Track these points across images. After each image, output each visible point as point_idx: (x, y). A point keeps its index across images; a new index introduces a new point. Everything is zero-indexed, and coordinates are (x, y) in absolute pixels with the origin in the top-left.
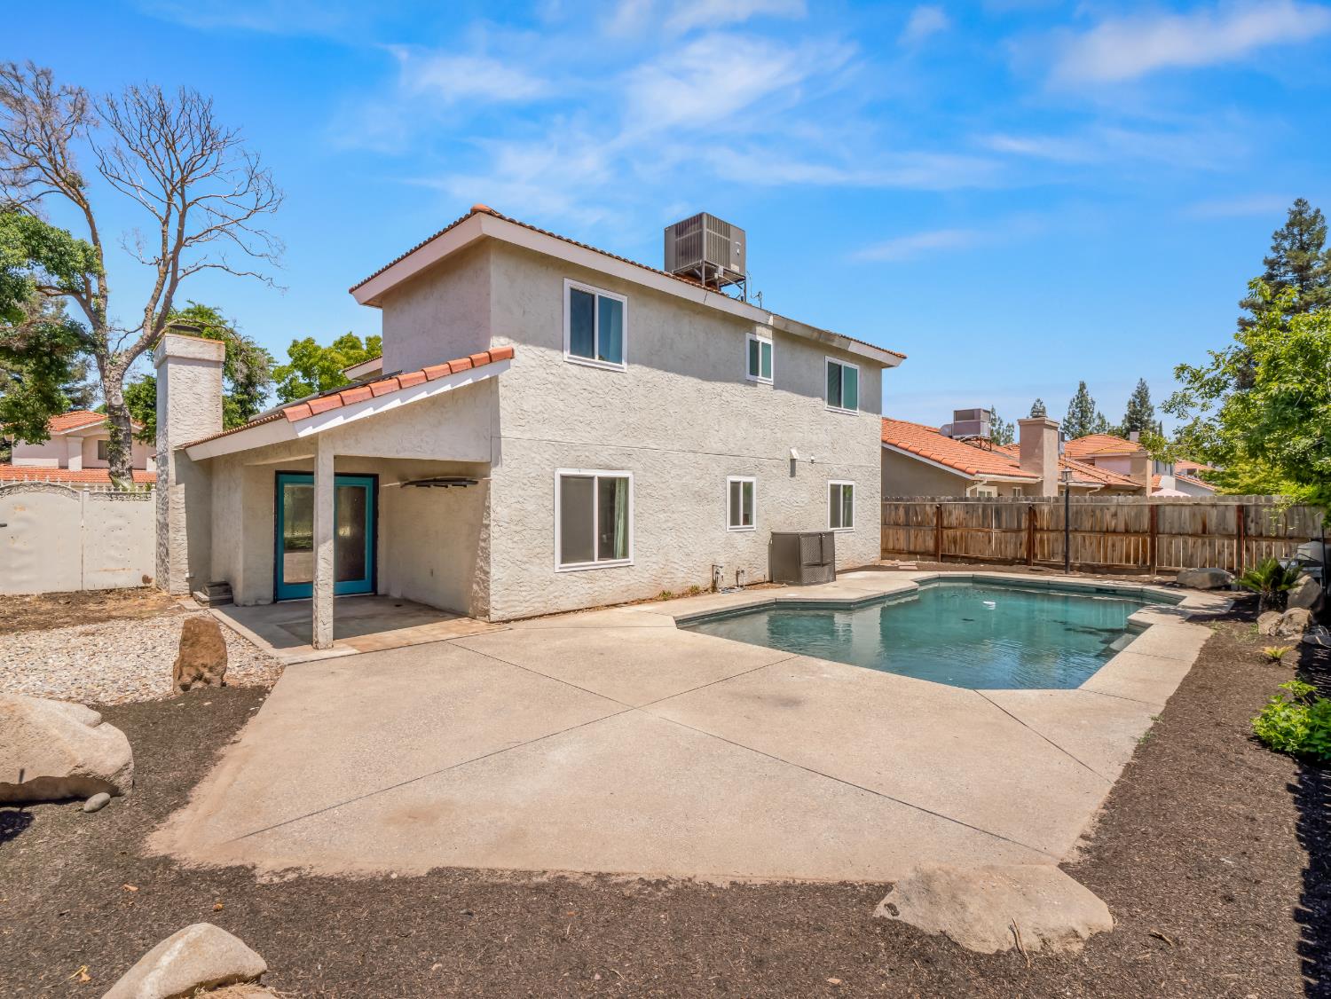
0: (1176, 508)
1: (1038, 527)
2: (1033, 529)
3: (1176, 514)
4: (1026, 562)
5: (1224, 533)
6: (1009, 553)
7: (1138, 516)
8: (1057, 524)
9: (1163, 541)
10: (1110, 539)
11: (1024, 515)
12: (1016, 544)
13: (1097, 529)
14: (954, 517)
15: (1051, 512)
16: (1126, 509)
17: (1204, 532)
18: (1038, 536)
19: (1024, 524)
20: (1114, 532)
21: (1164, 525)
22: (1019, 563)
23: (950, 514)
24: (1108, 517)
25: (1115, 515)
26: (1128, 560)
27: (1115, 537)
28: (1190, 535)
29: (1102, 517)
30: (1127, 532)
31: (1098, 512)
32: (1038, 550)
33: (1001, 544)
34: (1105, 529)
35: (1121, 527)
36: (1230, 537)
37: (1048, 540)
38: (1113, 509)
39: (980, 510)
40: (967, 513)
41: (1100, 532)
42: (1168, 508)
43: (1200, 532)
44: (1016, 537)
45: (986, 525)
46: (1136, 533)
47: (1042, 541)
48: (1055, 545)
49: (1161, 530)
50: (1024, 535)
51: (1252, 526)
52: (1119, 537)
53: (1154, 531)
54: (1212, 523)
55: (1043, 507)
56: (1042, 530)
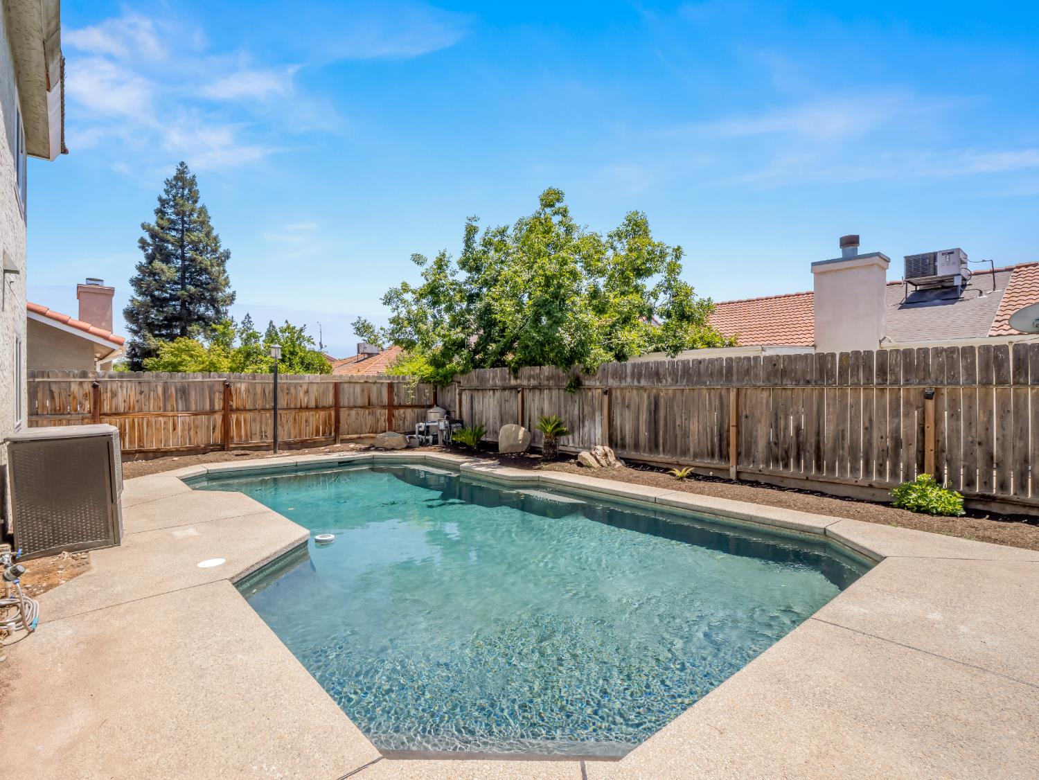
0: (352, 385)
1: (234, 407)
2: (227, 410)
3: (351, 390)
4: (223, 446)
5: (380, 404)
6: (200, 439)
7: (324, 393)
8: (255, 402)
9: (343, 413)
10: (305, 414)
11: (217, 394)
12: (208, 427)
13: (292, 406)
14: (120, 398)
15: (248, 390)
16: (315, 386)
17: (369, 404)
18: (234, 417)
19: (218, 405)
20: (307, 408)
21: (344, 401)
22: (212, 450)
23: (114, 395)
24: (301, 394)
25: (307, 392)
26: (317, 434)
27: (307, 413)
28: (362, 407)
29: (296, 394)
30: (317, 408)
31: (292, 390)
32: (234, 431)
33: (190, 429)
34: (299, 406)
35: (312, 404)
36: (384, 407)
37: (245, 421)
38: (305, 387)
39: (160, 390)
40: (141, 393)
41: (295, 408)
42: (346, 385)
43: (367, 405)
44: (209, 420)
45: (169, 407)
46: (324, 408)
47: (238, 423)
48: (253, 424)
49: (342, 405)
50: (218, 418)
51: (396, 398)
52: (311, 413)
53: (337, 406)
54: (374, 400)
55: (239, 385)
56: (238, 410)
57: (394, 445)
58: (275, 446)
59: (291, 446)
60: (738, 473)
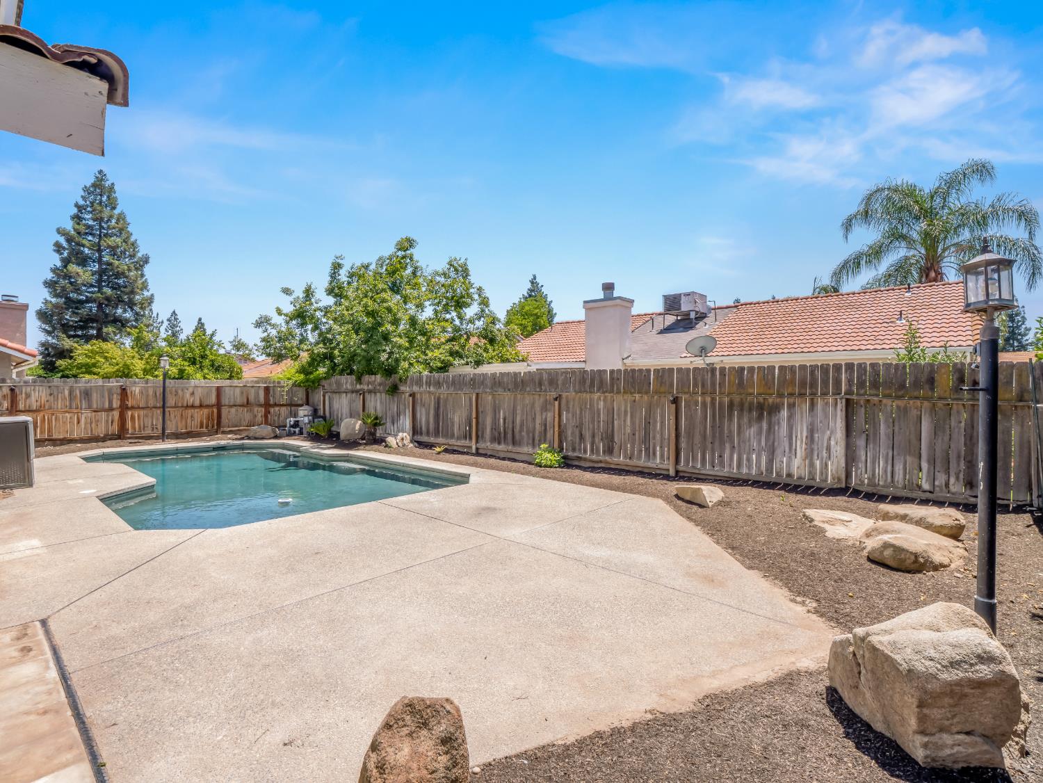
0: (232, 388)
1: (130, 405)
2: (124, 408)
3: (232, 393)
4: (121, 435)
5: (258, 403)
6: (101, 431)
7: (208, 394)
8: (147, 402)
9: (224, 411)
10: (190, 411)
11: (115, 396)
12: (107, 421)
13: (180, 405)
14: (33, 399)
15: (141, 392)
16: (200, 389)
17: (248, 403)
18: (130, 413)
19: (116, 403)
20: (193, 406)
21: (225, 401)
22: (110, 439)
23: (28, 396)
24: (188, 395)
25: (193, 394)
26: (202, 426)
27: (193, 411)
28: (240, 406)
29: (183, 396)
30: (201, 406)
31: (180, 392)
32: (129, 424)
33: (91, 423)
34: (185, 405)
35: (197, 403)
36: (261, 406)
37: (138, 416)
38: (191, 390)
39: (67, 392)
40: (51, 395)
41: (182, 407)
42: (227, 389)
43: (245, 403)
44: (108, 416)
45: (74, 406)
46: (208, 406)
47: (133, 418)
48: (146, 420)
49: (223, 404)
50: (116, 414)
51: (271, 399)
52: (196, 410)
53: (219, 405)
54: (252, 399)
55: (134, 388)
56: (133, 408)
57: (264, 435)
58: (163, 436)
59: (177, 436)
60: (477, 449)
